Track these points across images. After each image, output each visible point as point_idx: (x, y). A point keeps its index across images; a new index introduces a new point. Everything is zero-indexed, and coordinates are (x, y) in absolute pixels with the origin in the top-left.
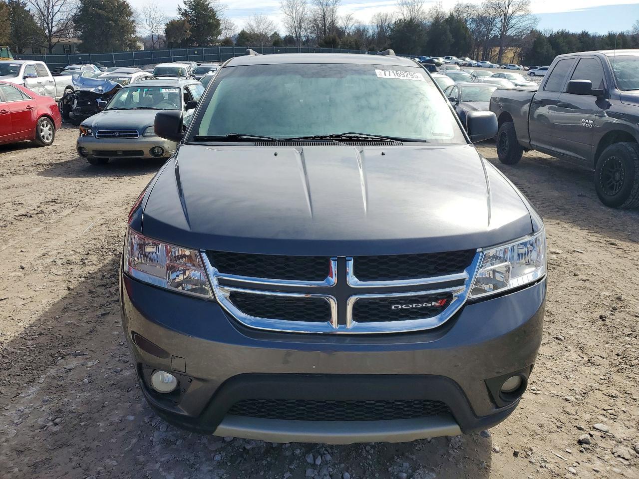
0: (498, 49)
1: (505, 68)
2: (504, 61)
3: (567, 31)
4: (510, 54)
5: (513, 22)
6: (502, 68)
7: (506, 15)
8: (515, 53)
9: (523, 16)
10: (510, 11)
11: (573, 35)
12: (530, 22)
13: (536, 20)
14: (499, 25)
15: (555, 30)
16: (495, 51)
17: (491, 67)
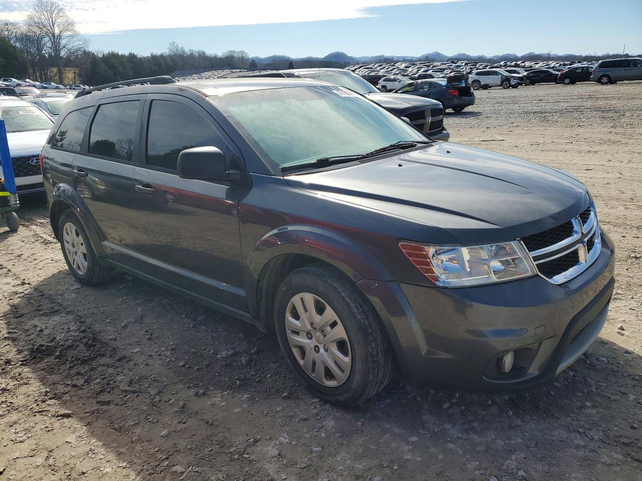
0: (55, 70)
1: (70, 89)
2: (66, 82)
3: (116, 52)
4: (70, 75)
5: (63, 42)
6: (67, 89)
7: (53, 35)
8: (75, 73)
9: (72, 36)
10: (57, 31)
11: (123, 56)
12: (80, 43)
13: (86, 41)
14: (49, 44)
15: (106, 52)
16: (53, 72)
17: (57, 88)
